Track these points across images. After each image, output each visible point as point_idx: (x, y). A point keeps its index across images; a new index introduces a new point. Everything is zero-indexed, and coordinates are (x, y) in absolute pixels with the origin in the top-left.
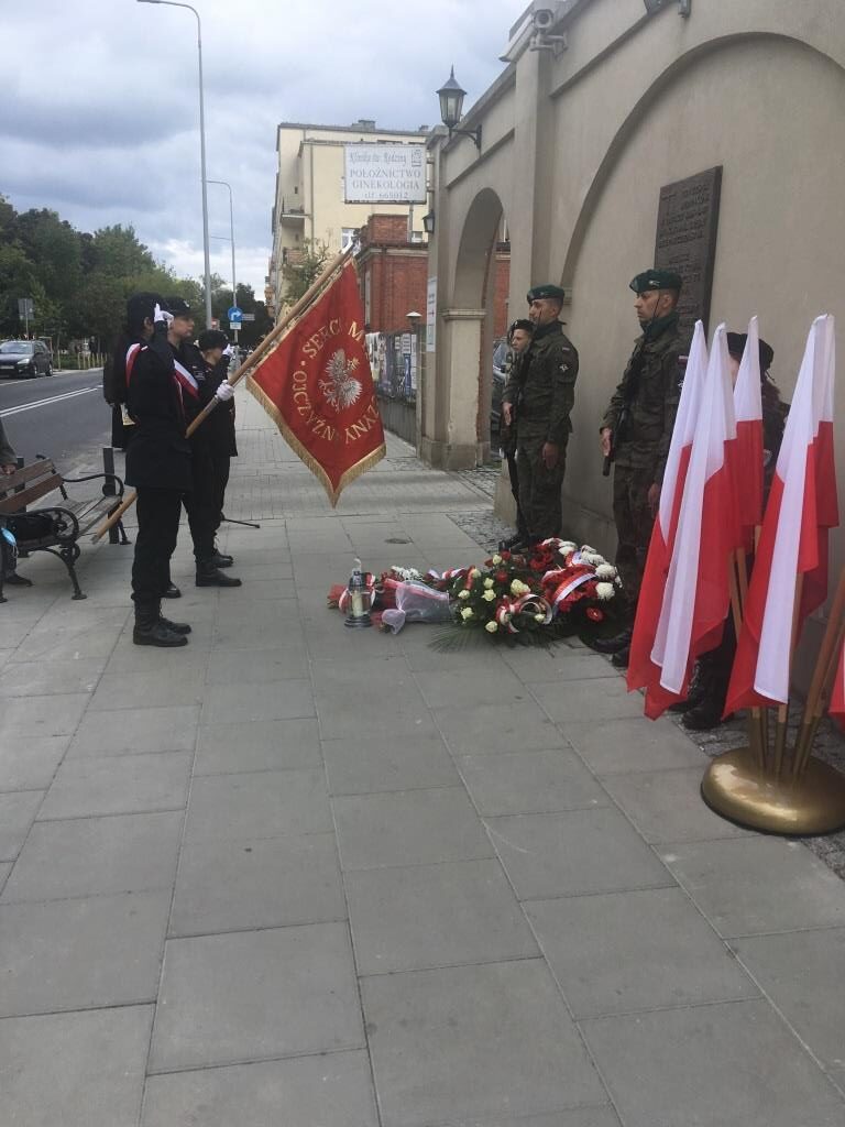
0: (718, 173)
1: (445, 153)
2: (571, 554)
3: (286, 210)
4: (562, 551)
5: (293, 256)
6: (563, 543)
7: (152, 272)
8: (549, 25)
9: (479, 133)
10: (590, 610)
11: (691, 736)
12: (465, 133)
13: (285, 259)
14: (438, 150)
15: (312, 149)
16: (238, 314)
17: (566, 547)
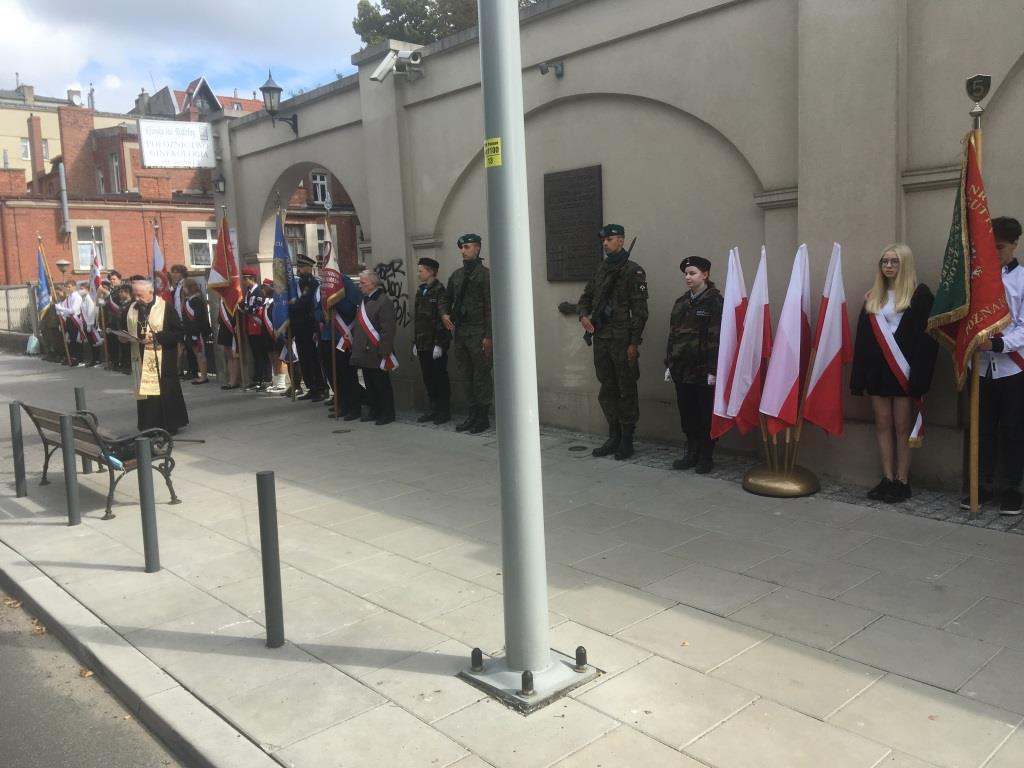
0: (597, 169)
1: (233, 130)
9: (295, 120)
12: (281, 119)
14: (225, 128)
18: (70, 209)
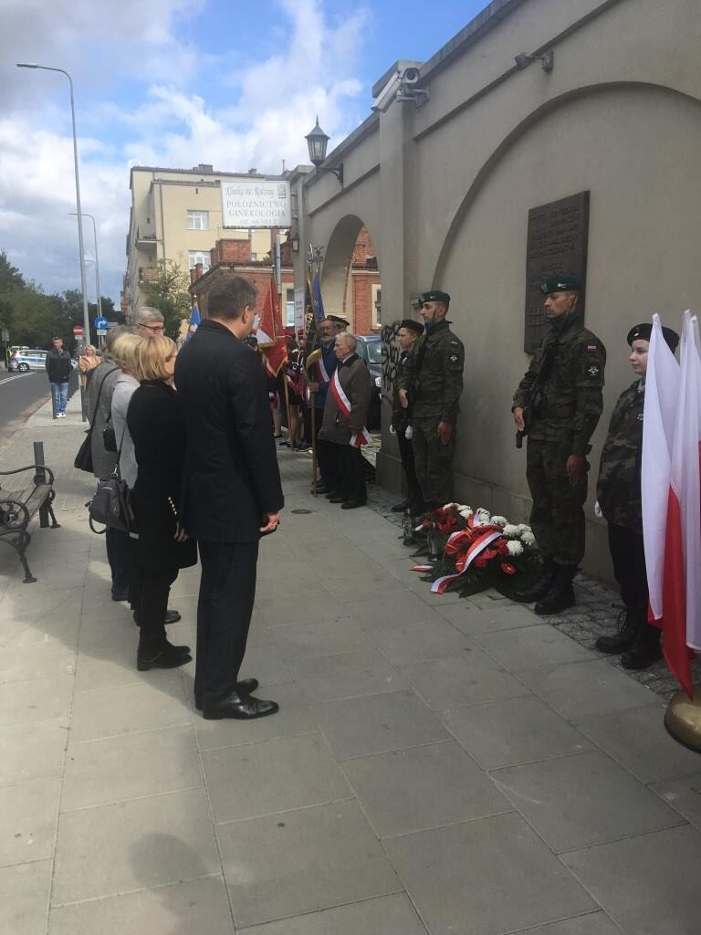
0: (586, 196)
1: (306, 187)
2: (472, 517)
3: (141, 237)
4: (463, 514)
5: (148, 273)
6: (461, 507)
7: (23, 289)
8: (415, 80)
9: (341, 169)
10: (503, 565)
11: (633, 675)
12: (327, 170)
13: (141, 277)
14: (300, 185)
15: (161, 188)
16: (104, 322)
17: (465, 511)
18: (282, 274)
